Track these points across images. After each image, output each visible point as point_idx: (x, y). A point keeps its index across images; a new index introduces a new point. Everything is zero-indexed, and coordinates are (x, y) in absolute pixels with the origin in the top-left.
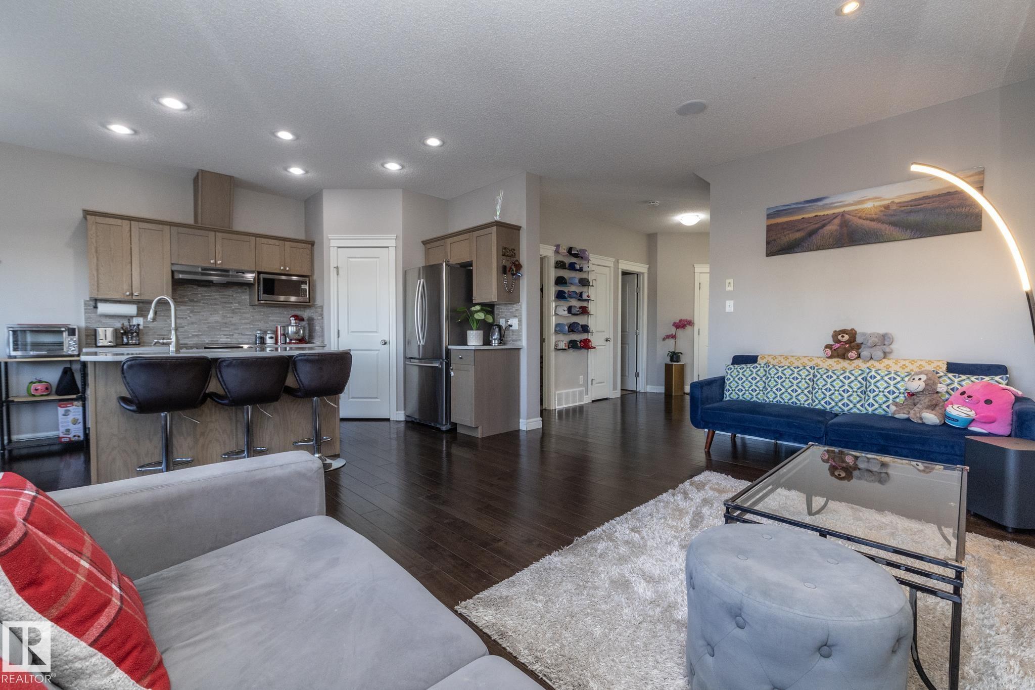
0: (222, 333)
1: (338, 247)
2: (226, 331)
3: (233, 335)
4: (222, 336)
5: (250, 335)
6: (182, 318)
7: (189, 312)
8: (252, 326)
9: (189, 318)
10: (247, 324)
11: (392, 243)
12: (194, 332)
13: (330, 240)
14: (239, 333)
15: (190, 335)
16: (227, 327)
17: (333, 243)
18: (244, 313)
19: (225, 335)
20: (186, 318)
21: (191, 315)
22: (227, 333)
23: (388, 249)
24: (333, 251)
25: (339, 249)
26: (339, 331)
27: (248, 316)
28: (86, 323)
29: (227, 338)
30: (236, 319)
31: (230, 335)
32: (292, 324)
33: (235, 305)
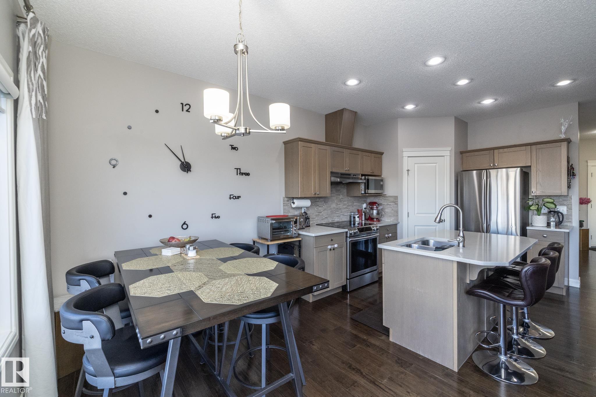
0: (336, 215)
1: (408, 157)
2: (337, 213)
3: (340, 216)
4: (336, 217)
5: (347, 215)
6: (321, 206)
7: (323, 202)
8: (347, 210)
9: (323, 206)
10: (346, 208)
11: (448, 153)
12: (325, 215)
13: (403, 152)
14: (342, 215)
15: (324, 218)
16: (338, 211)
17: (405, 154)
18: (345, 201)
19: (337, 216)
20: (322, 206)
21: (324, 204)
22: (338, 215)
23: (443, 157)
24: (405, 159)
25: (409, 158)
26: (408, 213)
27: (346, 203)
28: (284, 213)
29: (338, 218)
30: (341, 206)
31: (339, 216)
32: (375, 208)
33: (341, 197)
